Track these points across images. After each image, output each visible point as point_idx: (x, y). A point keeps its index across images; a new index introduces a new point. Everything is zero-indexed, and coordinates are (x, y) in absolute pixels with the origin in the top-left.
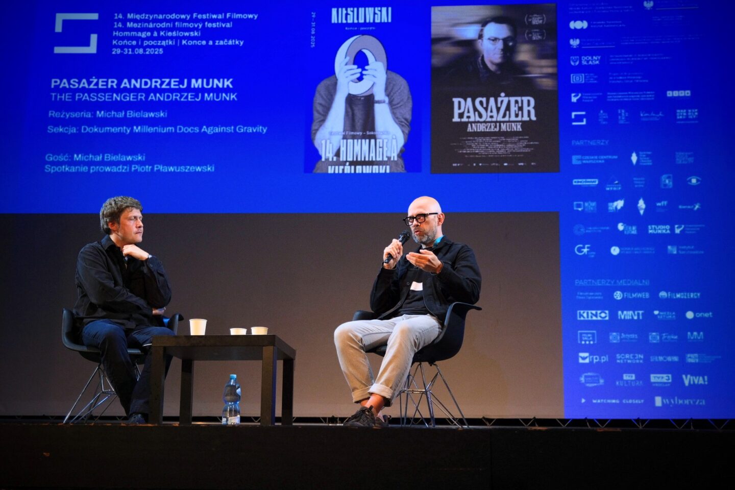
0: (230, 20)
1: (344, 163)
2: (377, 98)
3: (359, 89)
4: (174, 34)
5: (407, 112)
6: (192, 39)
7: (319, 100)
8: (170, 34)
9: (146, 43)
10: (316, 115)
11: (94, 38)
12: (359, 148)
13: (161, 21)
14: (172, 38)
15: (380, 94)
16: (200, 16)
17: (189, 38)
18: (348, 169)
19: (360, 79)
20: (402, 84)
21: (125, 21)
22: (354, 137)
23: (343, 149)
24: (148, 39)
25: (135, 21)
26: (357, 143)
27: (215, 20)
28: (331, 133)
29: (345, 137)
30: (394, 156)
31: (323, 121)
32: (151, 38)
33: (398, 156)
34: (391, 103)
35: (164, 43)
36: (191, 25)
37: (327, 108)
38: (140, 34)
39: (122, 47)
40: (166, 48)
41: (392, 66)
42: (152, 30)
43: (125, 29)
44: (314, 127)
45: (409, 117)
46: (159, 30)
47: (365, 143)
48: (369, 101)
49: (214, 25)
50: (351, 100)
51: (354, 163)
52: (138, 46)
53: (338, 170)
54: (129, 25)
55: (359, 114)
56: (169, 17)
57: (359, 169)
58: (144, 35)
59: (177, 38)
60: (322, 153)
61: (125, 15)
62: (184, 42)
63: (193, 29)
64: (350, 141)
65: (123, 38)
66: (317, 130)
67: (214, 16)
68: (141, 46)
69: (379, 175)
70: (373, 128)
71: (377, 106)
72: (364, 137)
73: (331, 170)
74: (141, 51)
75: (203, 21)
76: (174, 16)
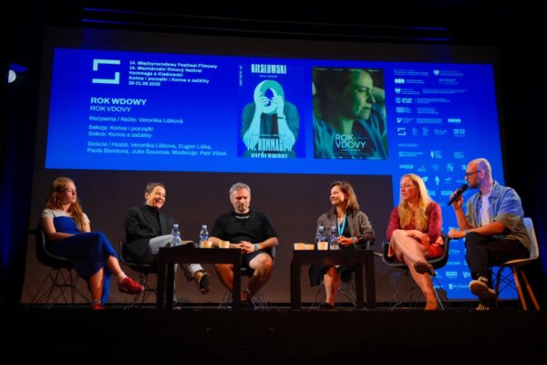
0: (200, 68)
1: (261, 152)
2: (279, 116)
3: (269, 110)
4: (167, 74)
5: (296, 124)
6: (177, 77)
7: (245, 115)
8: (164, 74)
9: (149, 79)
10: (243, 124)
11: (117, 75)
12: (269, 144)
13: (159, 67)
14: (165, 77)
15: (280, 113)
16: (182, 65)
17: (176, 77)
18: (263, 155)
19: (269, 104)
20: (293, 108)
21: (136, 66)
22: (266, 137)
23: (260, 144)
24: (151, 77)
25: (143, 66)
26: (268, 141)
27: (192, 68)
28: (253, 135)
29: (261, 137)
30: (290, 149)
31: (248, 127)
32: (153, 76)
33: (293, 149)
34: (287, 119)
35: (161, 80)
36: (177, 70)
37: (250, 120)
38: (145, 74)
39: (135, 81)
40: (162, 83)
41: (288, 98)
42: (153, 72)
43: (137, 70)
44: (243, 130)
45: (298, 127)
46: (157, 72)
47: (273, 141)
48: (274, 117)
49: (191, 71)
50: (264, 116)
51: (266, 152)
52: (144, 81)
53: (257, 155)
54: (139, 68)
55: (269, 124)
56: (164, 64)
57: (269, 155)
58: (148, 74)
59: (168, 77)
60: (247, 145)
61: (136, 62)
62: (173, 80)
63: (179, 72)
64: (264, 140)
65: (135, 76)
66: (244, 132)
67: (191, 66)
68: (147, 81)
69: (281, 159)
70: (277, 133)
71: (279, 121)
72: (272, 137)
73: (253, 155)
74: (147, 84)
75: (184, 68)
76: (166, 64)
